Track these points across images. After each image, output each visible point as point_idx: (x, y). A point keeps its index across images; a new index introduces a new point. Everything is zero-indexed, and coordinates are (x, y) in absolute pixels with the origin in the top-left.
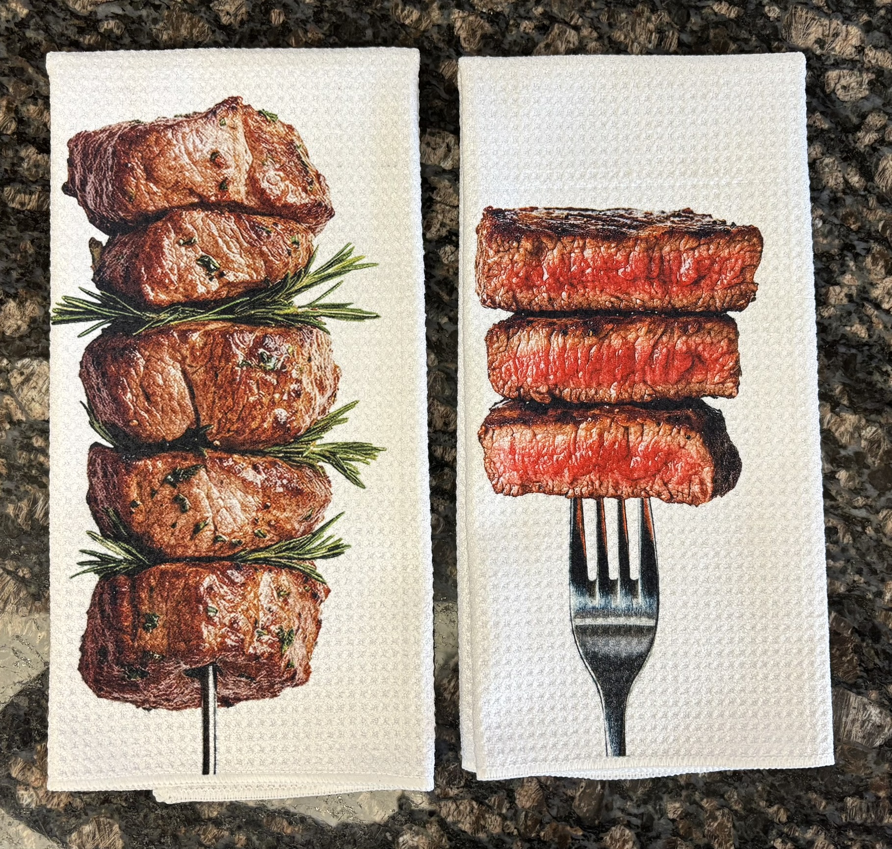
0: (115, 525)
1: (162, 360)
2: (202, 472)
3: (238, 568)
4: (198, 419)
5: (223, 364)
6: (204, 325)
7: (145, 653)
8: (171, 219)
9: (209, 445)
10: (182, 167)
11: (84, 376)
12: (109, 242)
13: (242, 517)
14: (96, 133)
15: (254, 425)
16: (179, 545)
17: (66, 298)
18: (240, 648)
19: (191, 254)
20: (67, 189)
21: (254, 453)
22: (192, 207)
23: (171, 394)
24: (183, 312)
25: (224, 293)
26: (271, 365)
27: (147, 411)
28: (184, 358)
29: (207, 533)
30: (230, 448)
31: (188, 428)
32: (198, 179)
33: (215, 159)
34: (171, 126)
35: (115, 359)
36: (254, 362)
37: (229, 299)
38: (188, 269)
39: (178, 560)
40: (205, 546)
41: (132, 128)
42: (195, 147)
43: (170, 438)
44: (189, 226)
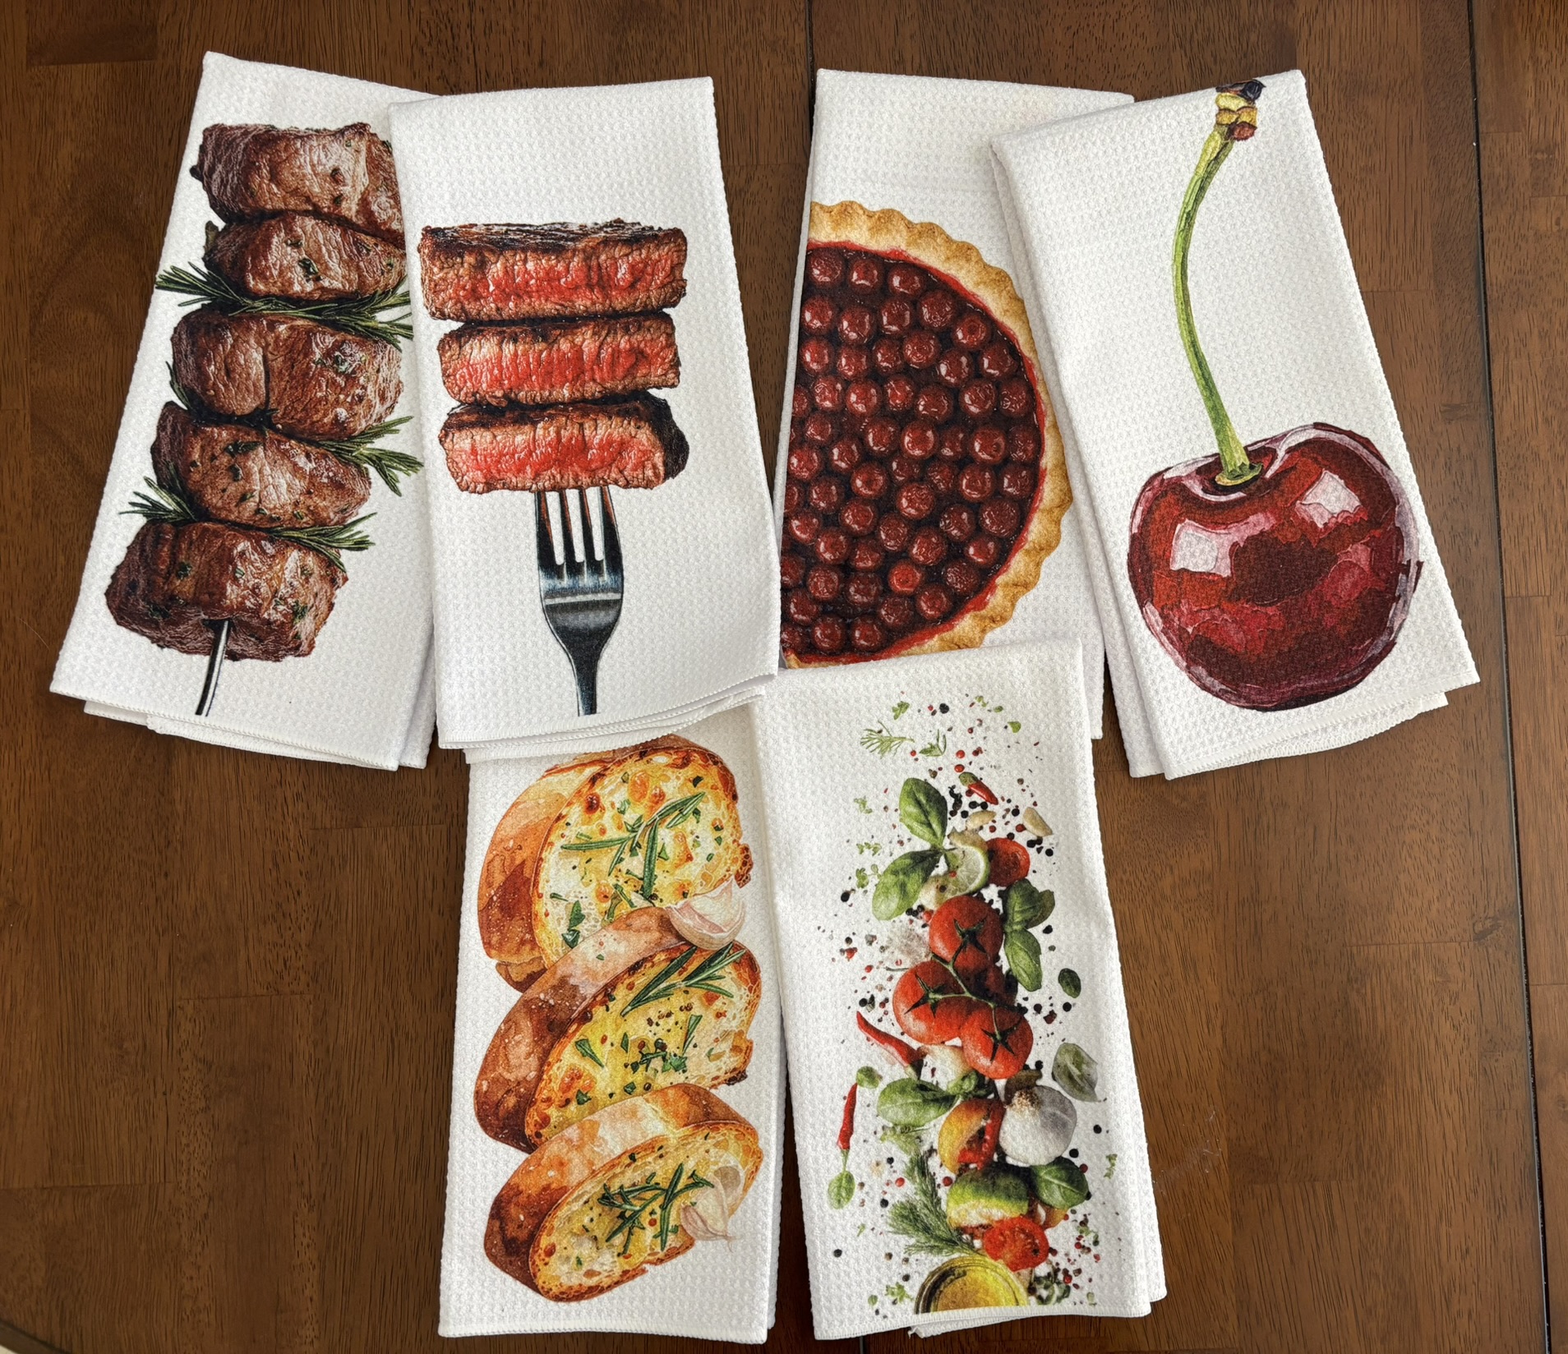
0: (172, 480)
1: (248, 342)
2: (260, 449)
3: (272, 541)
4: (267, 401)
5: (300, 358)
6: (293, 320)
7: (172, 598)
8: (284, 221)
9: (272, 427)
10: (304, 175)
11: (176, 340)
12: (225, 229)
13: (285, 497)
14: (231, 128)
15: (315, 418)
16: (223, 508)
17: (174, 268)
18: (256, 612)
19: (295, 255)
20: (195, 172)
21: (310, 443)
22: (306, 213)
23: (249, 374)
24: (276, 304)
25: (316, 296)
26: (343, 368)
27: (225, 385)
28: (268, 345)
29: (251, 505)
30: (290, 434)
31: (257, 408)
32: (317, 190)
33: (335, 175)
34: (301, 137)
35: (207, 333)
36: (330, 362)
37: (320, 301)
38: (290, 268)
39: (221, 521)
40: (247, 514)
41: (267, 131)
42: (319, 160)
43: (239, 413)
44: (299, 230)
